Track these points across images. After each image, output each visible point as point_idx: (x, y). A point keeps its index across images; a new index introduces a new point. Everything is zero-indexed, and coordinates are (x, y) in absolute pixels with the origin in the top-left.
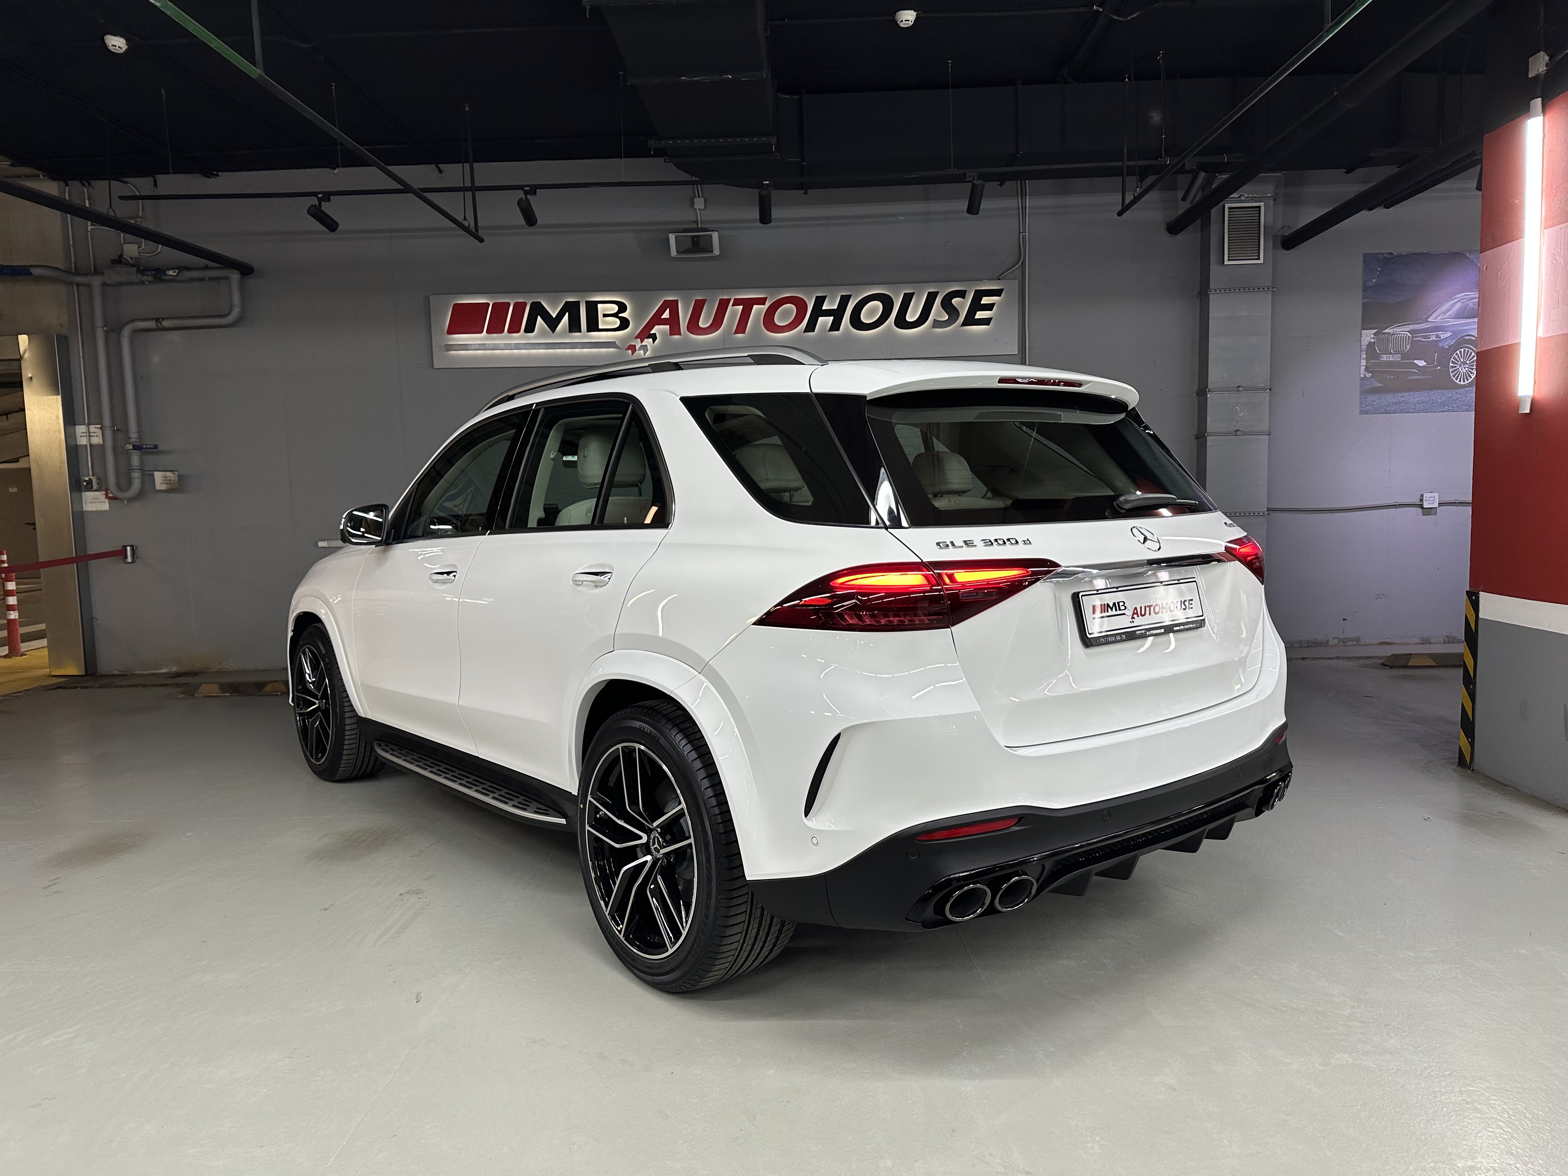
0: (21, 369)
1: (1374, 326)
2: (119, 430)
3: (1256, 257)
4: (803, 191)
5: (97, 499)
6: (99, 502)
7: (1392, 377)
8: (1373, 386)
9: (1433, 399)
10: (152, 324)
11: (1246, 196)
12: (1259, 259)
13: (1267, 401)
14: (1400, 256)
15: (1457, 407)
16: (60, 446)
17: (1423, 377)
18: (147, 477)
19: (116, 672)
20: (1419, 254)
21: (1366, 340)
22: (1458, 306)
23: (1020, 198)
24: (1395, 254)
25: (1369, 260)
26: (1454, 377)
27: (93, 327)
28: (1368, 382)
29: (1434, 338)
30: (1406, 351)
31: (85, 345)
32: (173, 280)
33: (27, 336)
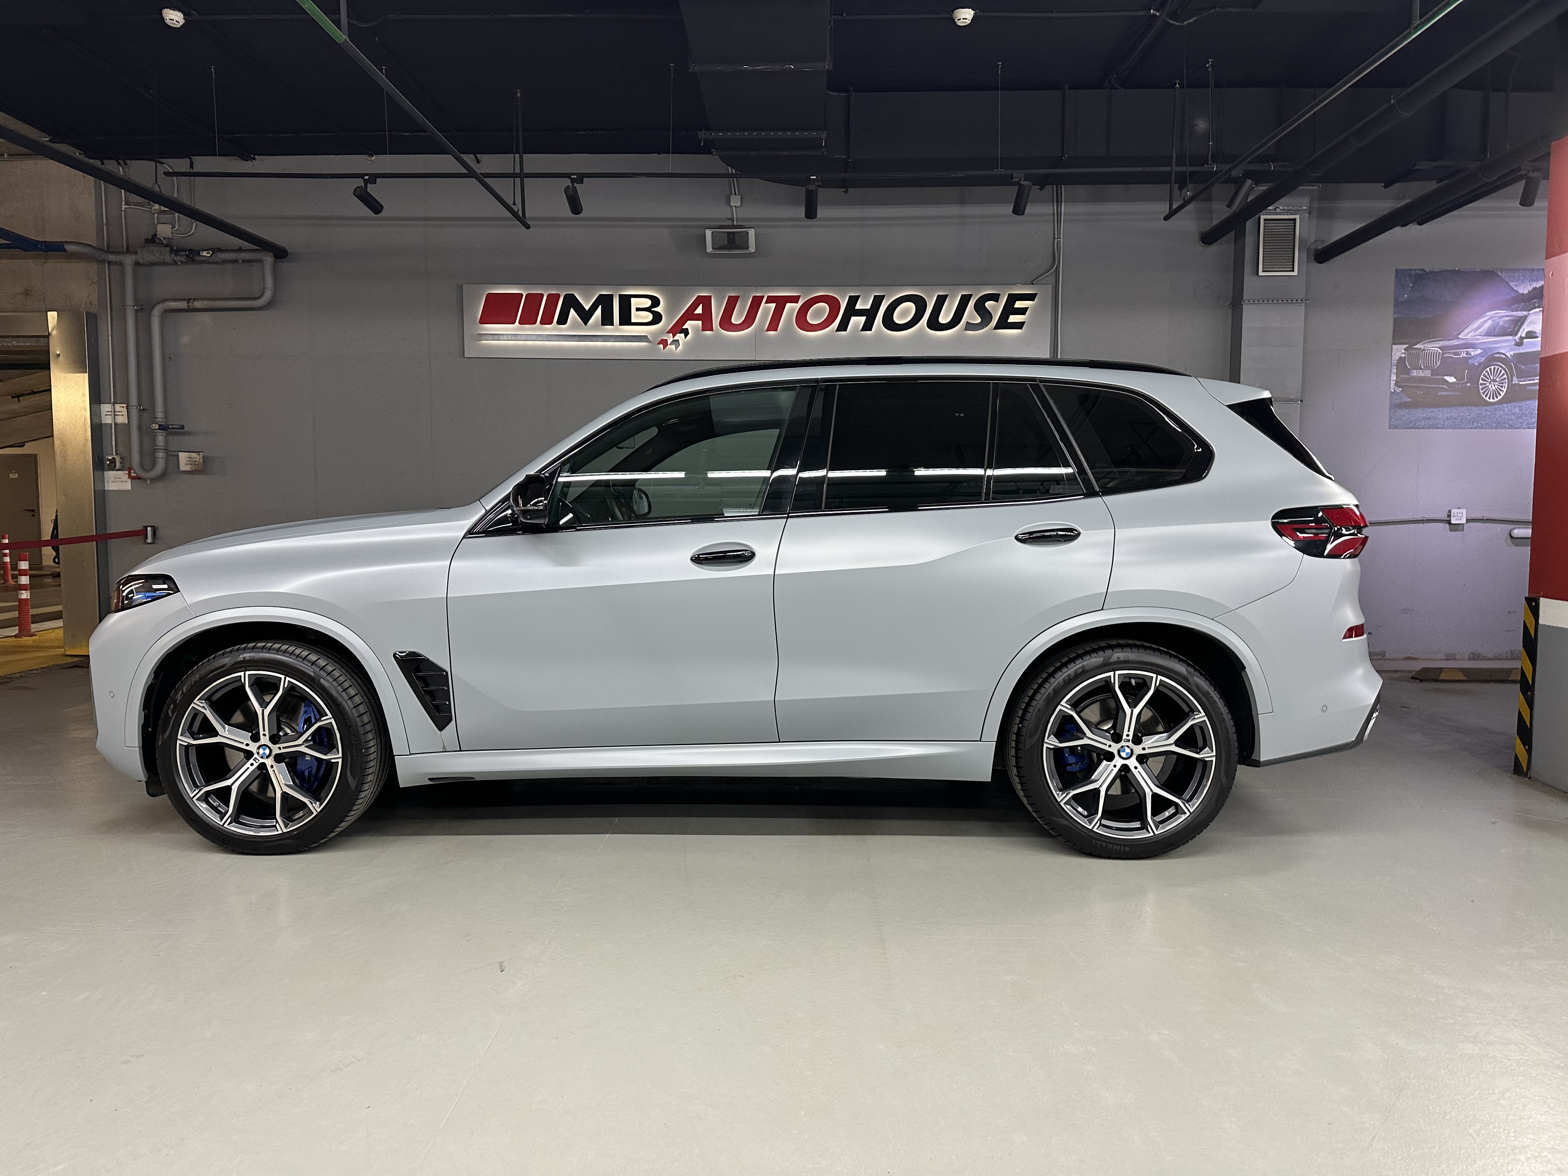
0: (49, 346)
1: (1404, 341)
2: (145, 409)
3: (1291, 269)
4: (844, 190)
5: (120, 478)
6: (121, 482)
7: (1422, 393)
8: (1403, 400)
9: (1462, 416)
11: (1281, 208)
12: (1293, 271)
13: (1298, 412)
14: (1432, 272)
15: (1486, 424)
16: (85, 423)
17: (1452, 393)
18: (172, 457)
20: (1451, 271)
21: (1397, 355)
22: (1490, 322)
23: (1055, 203)
24: (1427, 270)
25: (1400, 274)
26: (1483, 393)
27: (124, 306)
28: (1398, 397)
29: (1464, 355)
30: (1436, 367)
31: (114, 324)
32: (206, 262)
33: (56, 313)
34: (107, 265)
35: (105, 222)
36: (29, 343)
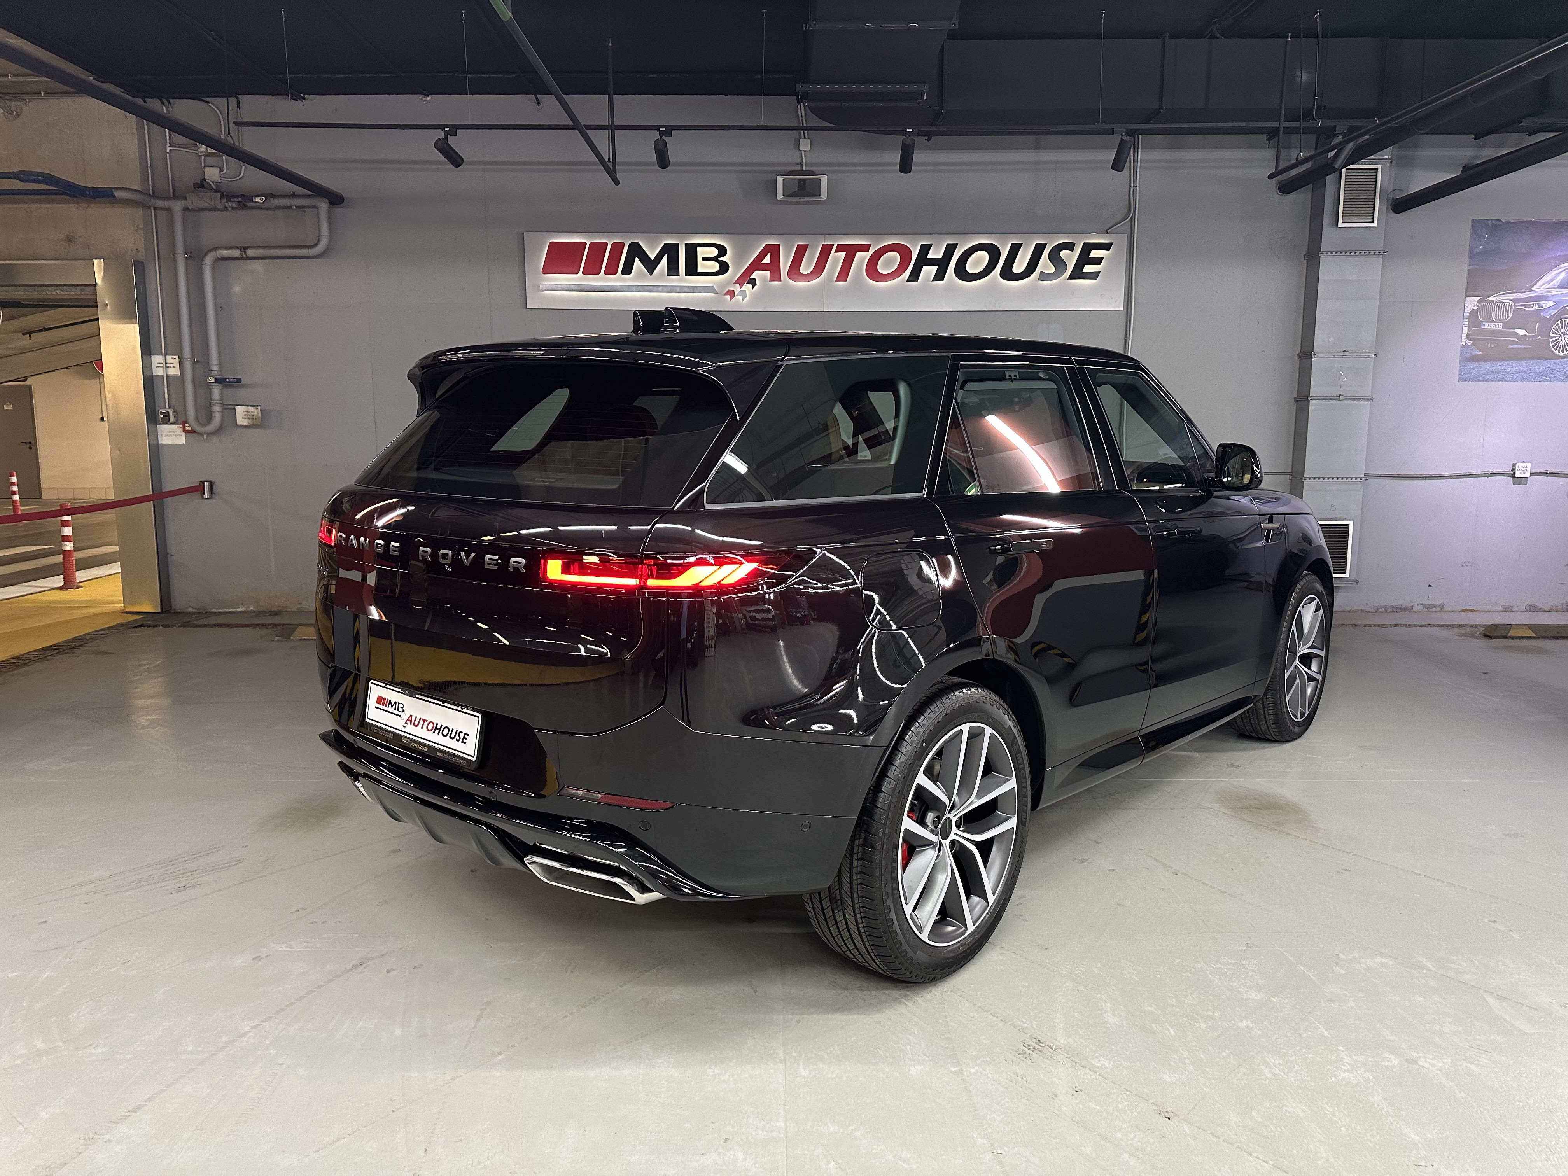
0: (96, 295)
1: (1477, 293)
2: (200, 361)
3: (1370, 220)
6: (175, 435)
7: (1493, 346)
8: (1473, 353)
9: (1531, 369)
10: (236, 253)
12: (1372, 222)
13: (1371, 367)
14: (1508, 223)
15: (1555, 377)
16: (137, 375)
17: (1522, 346)
18: (229, 411)
19: (191, 610)
20: (1527, 222)
21: (1469, 307)
22: (1563, 275)
23: (1132, 152)
24: (1504, 221)
25: (1476, 224)
26: (1553, 346)
27: (173, 254)
28: (1469, 351)
29: (1536, 308)
30: (1508, 320)
31: (162, 271)
32: (259, 207)
33: (103, 260)
34: (153, 211)
35: (149, 165)
36: (73, 293)
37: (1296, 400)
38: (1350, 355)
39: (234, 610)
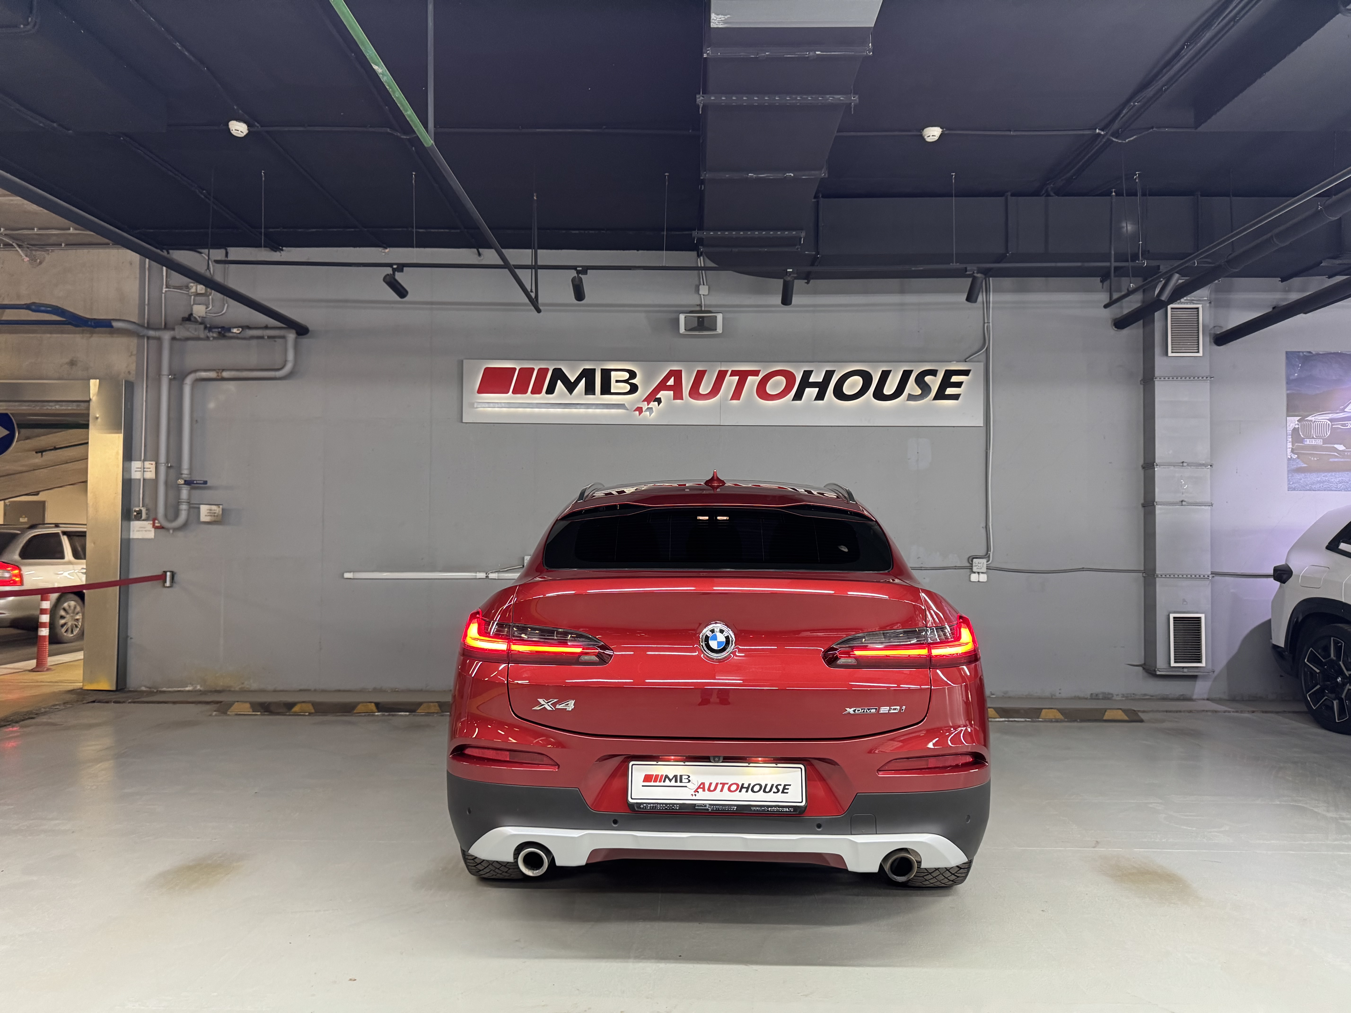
0: (89, 410)
2: (174, 466)
3: (1196, 351)
4: (806, 281)
5: (144, 528)
6: (146, 531)
7: (1315, 459)
8: (1299, 466)
11: (1186, 298)
12: (1198, 352)
13: (1208, 476)
14: (1318, 354)
16: (117, 478)
17: (1342, 460)
18: (194, 509)
19: (143, 689)
20: (1334, 353)
21: (1291, 426)
23: (984, 294)
24: (1313, 352)
25: (1291, 356)
27: (159, 375)
28: (1294, 463)
30: (1326, 437)
31: (149, 390)
32: (236, 337)
33: (98, 380)
34: (146, 340)
35: (147, 302)
36: (71, 408)
37: (1144, 506)
38: (1188, 465)
39: (182, 689)
